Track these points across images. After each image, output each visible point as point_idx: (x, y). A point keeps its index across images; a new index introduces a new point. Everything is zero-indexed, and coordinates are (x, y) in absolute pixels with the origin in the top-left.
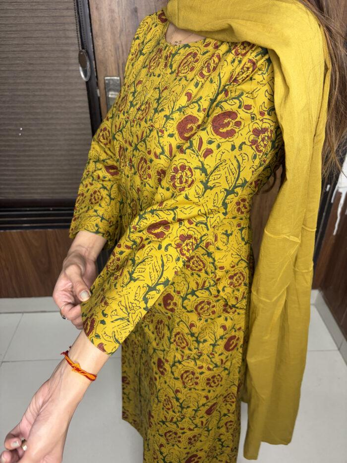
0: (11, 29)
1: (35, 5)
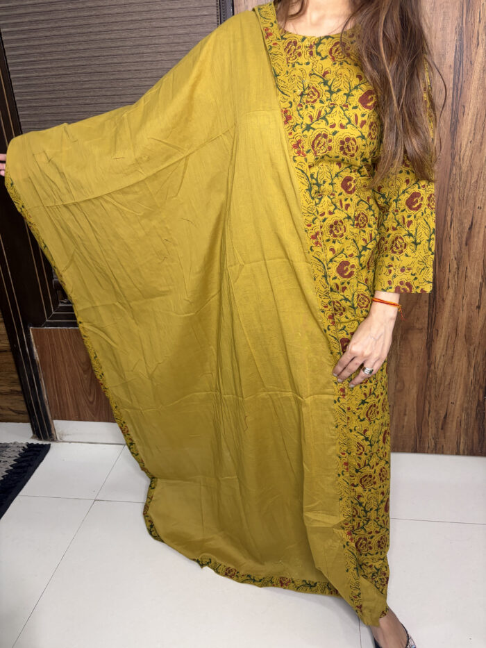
0: (145, 75)
1: (174, 46)
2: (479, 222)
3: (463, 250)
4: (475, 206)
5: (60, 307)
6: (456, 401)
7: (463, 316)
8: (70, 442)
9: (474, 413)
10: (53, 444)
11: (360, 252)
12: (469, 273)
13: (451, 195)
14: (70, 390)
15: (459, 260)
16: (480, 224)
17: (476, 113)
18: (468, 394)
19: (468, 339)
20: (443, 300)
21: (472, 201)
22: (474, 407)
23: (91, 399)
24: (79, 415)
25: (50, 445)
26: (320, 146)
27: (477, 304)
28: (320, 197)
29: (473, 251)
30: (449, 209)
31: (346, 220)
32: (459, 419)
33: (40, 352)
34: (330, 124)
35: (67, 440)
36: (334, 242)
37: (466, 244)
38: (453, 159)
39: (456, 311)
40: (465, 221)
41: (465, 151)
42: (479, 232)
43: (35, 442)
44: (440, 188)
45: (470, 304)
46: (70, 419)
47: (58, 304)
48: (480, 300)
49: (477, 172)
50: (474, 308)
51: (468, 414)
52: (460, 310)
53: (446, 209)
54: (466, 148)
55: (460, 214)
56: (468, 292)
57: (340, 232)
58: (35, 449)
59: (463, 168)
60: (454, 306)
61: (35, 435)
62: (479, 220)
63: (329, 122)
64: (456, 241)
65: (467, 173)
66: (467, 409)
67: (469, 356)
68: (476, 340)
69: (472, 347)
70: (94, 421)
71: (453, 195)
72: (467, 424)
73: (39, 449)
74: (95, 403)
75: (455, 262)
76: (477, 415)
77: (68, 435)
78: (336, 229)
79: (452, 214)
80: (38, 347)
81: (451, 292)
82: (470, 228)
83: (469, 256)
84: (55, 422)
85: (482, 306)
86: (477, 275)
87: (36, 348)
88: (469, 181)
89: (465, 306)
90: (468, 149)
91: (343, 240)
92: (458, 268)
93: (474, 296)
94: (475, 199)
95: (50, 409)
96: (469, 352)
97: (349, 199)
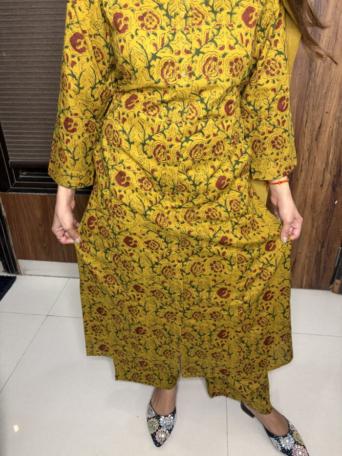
2: (325, 123)
3: (313, 144)
4: (323, 111)
5: (21, 178)
6: (302, 252)
7: (311, 192)
8: (30, 275)
9: (314, 260)
10: (18, 277)
11: (234, 167)
12: (316, 162)
13: (307, 102)
14: (30, 238)
15: (310, 151)
16: (327, 125)
17: (328, 40)
18: (311, 247)
19: (313, 208)
20: (297, 180)
21: (322, 108)
22: (314, 256)
23: (45, 245)
24: (37, 257)
25: (16, 277)
26: (210, 70)
27: (321, 184)
28: (206, 120)
29: (320, 145)
30: (305, 112)
31: (226, 139)
32: (303, 264)
33: (7, 210)
34: (219, 47)
35: (29, 274)
36: (215, 160)
37: (316, 140)
38: (310, 75)
39: (306, 188)
40: (316, 122)
41: (319, 69)
42: (325, 131)
43: (5, 274)
44: (299, 97)
45: (316, 183)
46: (30, 259)
47: (19, 175)
48: (323, 181)
49: (327, 85)
50: (318, 186)
51: (309, 261)
52: (308, 188)
53: (303, 113)
54: (320, 67)
55: (313, 117)
56: (315, 175)
57: (220, 151)
58: (5, 279)
59: (317, 82)
60: (305, 184)
61: (5, 270)
62: (326, 122)
63: (218, 44)
64: (309, 137)
65: (320, 85)
66: (310, 257)
67: (313, 220)
68: (318, 209)
69: (315, 214)
70: (47, 260)
71: (309, 102)
72: (309, 268)
73: (8, 280)
74: (48, 248)
75: (307, 152)
76: (316, 261)
77: (29, 270)
78: (217, 149)
79: (307, 116)
80: (5, 206)
81: (303, 174)
82: (320, 128)
83: (317, 148)
84: (20, 261)
85: (324, 185)
86: (322, 162)
87: (4, 207)
88: (320, 92)
89: (313, 185)
90: (321, 68)
91: (222, 158)
92: (309, 157)
93: (319, 177)
94: (324, 106)
95: (15, 251)
96: (313, 218)
97: (229, 121)
